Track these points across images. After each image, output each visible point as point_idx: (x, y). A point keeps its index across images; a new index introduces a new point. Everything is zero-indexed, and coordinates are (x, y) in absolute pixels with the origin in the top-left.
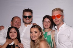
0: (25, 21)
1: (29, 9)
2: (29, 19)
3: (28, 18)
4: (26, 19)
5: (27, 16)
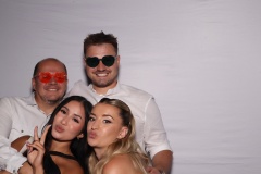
0: (92, 76)
2: (108, 68)
3: (101, 66)
4: (96, 69)
5: (100, 57)
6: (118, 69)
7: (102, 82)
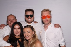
1: (31, 9)
2: (31, 18)
3: (30, 17)
4: (28, 18)
6: (34, 18)
7: (30, 22)
